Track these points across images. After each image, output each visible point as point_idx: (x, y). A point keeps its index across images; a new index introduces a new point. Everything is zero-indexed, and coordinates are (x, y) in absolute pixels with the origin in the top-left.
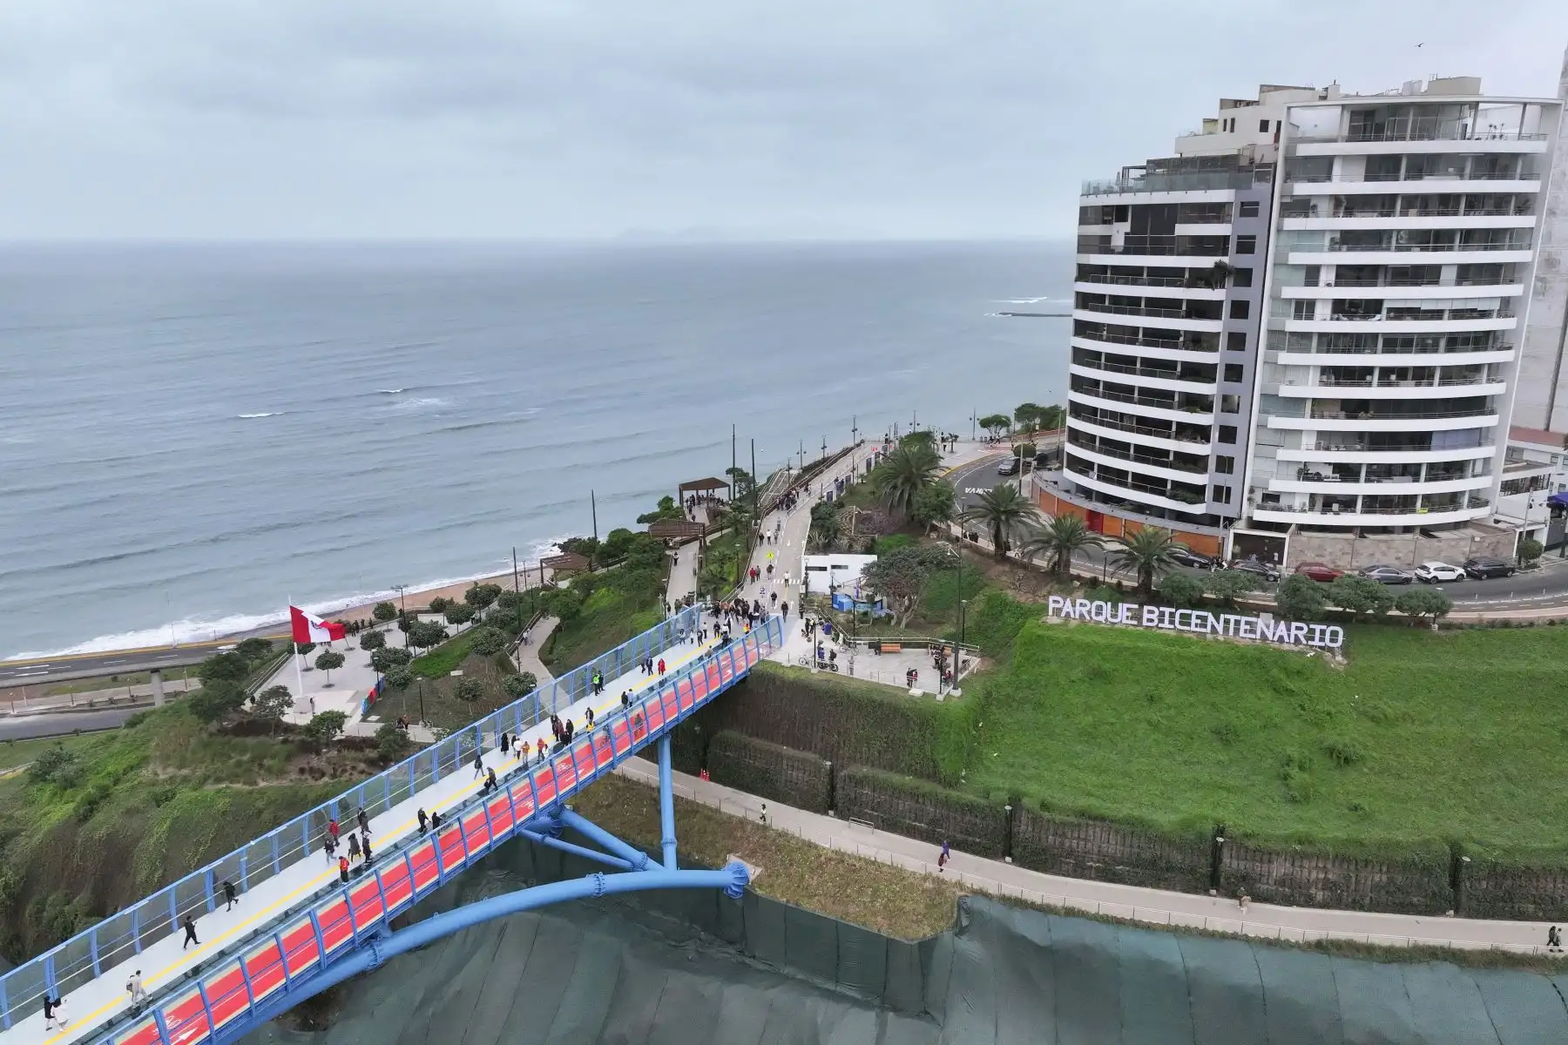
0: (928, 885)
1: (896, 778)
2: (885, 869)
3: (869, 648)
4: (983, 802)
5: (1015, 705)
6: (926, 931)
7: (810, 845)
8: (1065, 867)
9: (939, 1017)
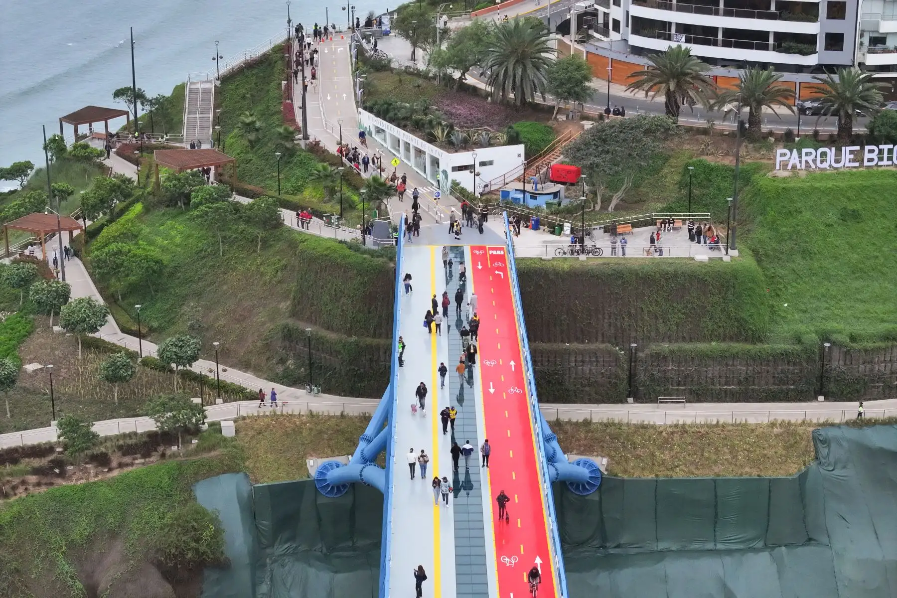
0: (777, 430)
1: (702, 346)
2: (730, 428)
3: (605, 232)
4: (797, 347)
5: (784, 257)
6: (793, 469)
7: (644, 427)
8: (875, 391)
9: (825, 540)
